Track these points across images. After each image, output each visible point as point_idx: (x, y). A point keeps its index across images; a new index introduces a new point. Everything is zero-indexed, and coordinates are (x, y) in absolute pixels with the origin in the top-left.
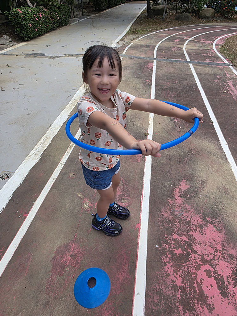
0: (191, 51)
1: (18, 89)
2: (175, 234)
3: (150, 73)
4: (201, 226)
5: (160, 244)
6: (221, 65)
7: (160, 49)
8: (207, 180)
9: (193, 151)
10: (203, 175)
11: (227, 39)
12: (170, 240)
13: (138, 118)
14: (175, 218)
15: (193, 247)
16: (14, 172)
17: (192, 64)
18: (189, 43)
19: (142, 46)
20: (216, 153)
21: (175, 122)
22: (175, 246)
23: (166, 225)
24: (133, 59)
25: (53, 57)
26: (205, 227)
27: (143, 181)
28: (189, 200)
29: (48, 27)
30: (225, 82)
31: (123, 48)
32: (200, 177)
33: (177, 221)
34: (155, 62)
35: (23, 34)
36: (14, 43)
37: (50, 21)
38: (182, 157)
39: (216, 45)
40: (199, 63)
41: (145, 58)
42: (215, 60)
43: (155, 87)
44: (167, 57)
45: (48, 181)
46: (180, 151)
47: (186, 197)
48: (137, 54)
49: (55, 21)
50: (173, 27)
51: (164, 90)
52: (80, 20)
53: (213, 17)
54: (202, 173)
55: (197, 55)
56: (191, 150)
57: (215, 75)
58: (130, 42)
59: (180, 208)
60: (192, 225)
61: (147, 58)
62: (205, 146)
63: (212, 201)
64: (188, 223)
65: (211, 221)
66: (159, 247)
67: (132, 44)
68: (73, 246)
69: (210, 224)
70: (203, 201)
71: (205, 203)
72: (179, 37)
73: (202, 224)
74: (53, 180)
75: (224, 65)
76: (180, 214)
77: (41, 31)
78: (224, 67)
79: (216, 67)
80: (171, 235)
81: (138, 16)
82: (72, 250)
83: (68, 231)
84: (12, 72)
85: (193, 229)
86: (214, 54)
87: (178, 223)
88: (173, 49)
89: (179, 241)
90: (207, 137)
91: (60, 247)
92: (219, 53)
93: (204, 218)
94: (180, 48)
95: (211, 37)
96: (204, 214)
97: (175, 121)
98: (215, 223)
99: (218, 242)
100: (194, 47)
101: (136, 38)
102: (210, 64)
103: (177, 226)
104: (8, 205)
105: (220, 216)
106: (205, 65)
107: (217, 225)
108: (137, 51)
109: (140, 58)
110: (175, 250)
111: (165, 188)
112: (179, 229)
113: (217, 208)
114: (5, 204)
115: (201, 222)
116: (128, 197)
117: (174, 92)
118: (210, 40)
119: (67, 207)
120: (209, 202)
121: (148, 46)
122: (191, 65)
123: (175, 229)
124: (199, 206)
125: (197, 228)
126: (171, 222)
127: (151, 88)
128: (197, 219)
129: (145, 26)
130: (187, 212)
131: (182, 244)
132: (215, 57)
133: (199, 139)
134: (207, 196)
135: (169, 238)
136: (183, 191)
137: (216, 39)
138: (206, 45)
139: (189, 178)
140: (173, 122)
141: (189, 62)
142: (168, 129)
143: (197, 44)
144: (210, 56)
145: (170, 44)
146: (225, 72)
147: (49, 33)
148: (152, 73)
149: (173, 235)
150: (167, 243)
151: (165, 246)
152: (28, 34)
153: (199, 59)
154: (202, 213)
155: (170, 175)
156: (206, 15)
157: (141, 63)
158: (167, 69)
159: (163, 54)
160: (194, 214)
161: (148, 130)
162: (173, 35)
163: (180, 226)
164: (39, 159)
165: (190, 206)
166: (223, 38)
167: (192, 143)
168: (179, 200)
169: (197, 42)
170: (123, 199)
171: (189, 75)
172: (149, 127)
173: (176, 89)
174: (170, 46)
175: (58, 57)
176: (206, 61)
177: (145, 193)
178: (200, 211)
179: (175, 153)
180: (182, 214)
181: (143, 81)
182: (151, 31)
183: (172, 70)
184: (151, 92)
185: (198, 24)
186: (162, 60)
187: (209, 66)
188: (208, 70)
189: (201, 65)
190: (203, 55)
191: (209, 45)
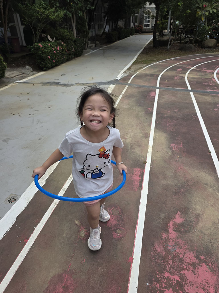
0: (192, 80)
1: (33, 115)
2: (167, 271)
3: (152, 101)
4: (194, 265)
5: (151, 282)
7: (163, 78)
8: (203, 214)
9: (190, 182)
10: (198, 209)
12: (162, 278)
13: (138, 146)
14: (168, 254)
15: (185, 288)
16: (21, 196)
17: (193, 93)
18: (191, 72)
19: (146, 75)
20: (213, 185)
21: (173, 151)
22: (166, 286)
23: (159, 261)
24: (137, 87)
25: (67, 86)
26: (198, 266)
27: (138, 211)
28: (183, 235)
29: (64, 58)
31: (129, 77)
32: (195, 210)
33: (170, 257)
34: (158, 90)
35: (42, 64)
36: (35, 73)
37: (66, 53)
38: (178, 188)
39: (217, 74)
40: (199, 91)
41: (148, 86)
42: (215, 89)
43: (156, 115)
44: (169, 86)
45: (50, 207)
46: (176, 181)
47: (180, 232)
48: (141, 83)
49: (71, 53)
50: (176, 57)
51: (165, 118)
52: (93, 51)
53: (216, 47)
54: (197, 206)
55: (198, 83)
56: (187, 181)
57: (215, 104)
58: (136, 71)
59: (174, 243)
60: (185, 263)
61: (150, 87)
62: (202, 177)
63: (206, 238)
64: (181, 260)
65: (205, 260)
66: (150, 285)
67: (138, 73)
68: (66, 277)
69: (203, 263)
70: (197, 236)
71: (199, 239)
72: (182, 67)
73: (195, 262)
74: (55, 205)
76: (173, 250)
77: (58, 62)
79: (216, 95)
80: (163, 273)
81: (145, 46)
82: (65, 281)
83: (63, 260)
84: (30, 99)
85: (186, 268)
86: (215, 82)
87: (171, 260)
88: (175, 78)
89: (171, 280)
90: (204, 168)
91: (54, 277)
93: (197, 256)
94: (182, 77)
95: (212, 67)
96: (197, 251)
97: (174, 149)
98: (209, 262)
99: (211, 284)
100: (196, 76)
101: (142, 67)
102: (211, 93)
103: (169, 263)
104: (12, 229)
105: (215, 255)
106: (205, 94)
107: (210, 265)
108: (141, 81)
109: (143, 86)
110: (166, 290)
111: (159, 220)
112: (171, 266)
113: (212, 246)
114: (9, 228)
115: (194, 260)
116: (123, 227)
117: (174, 120)
118: (212, 69)
119: (65, 235)
120: (204, 239)
121: (152, 75)
122: (191, 93)
123: (168, 266)
124: (193, 242)
125: (190, 267)
126: (164, 259)
127: (152, 116)
128: (190, 257)
129: (151, 56)
130: (181, 248)
131: (174, 283)
132: (216, 86)
133: (196, 169)
134: (201, 231)
135: (160, 276)
136: (177, 224)
137: (217, 68)
139: (184, 210)
140: (172, 150)
141: (190, 91)
142: (166, 158)
143: (199, 73)
144: (211, 84)
145: (173, 73)
147: (65, 63)
148: (154, 102)
149: (165, 273)
150: (158, 281)
151: (156, 284)
152: (47, 65)
153: (200, 88)
154: (196, 250)
155: (165, 206)
156: (208, 46)
157: (144, 92)
158: (168, 98)
159: (165, 83)
160: (188, 251)
161: (146, 158)
162: (176, 64)
163: (173, 263)
164: (44, 183)
165: (184, 242)
167: (189, 173)
168: (173, 234)
169: (199, 71)
170: (117, 229)
171: (189, 103)
172: (148, 155)
173: (176, 117)
174: (172, 75)
175: (70, 86)
176: (207, 90)
177: (139, 225)
178: (194, 248)
179: (172, 183)
180: (175, 250)
181: (145, 109)
182: (156, 61)
183: (173, 98)
184: (151, 120)
185: (200, 53)
186: (164, 89)
187: (210, 95)
188: (208, 99)
189: (202, 93)
190: (204, 84)
191: (210, 74)
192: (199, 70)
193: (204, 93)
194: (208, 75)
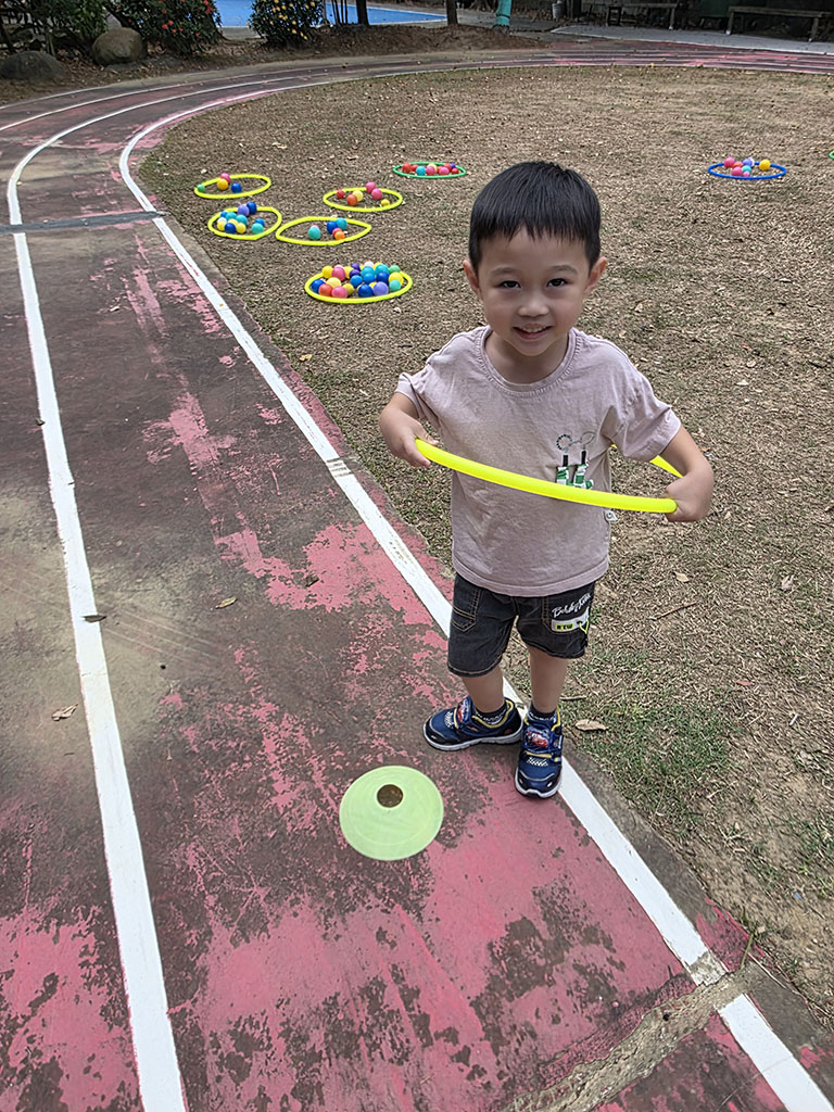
0: (37, 186)
6: (128, 221)
11: (175, 129)
17: (27, 235)
18: (36, 159)
20: (25, 525)
30: (126, 278)
39: (133, 152)
40: (51, 225)
42: (110, 207)
53: (144, 58)
55: (56, 197)
57: (98, 258)
72: (4, 143)
75: (138, 219)
78: (136, 225)
79: (109, 229)
86: (116, 184)
90: (5, 482)
92: (134, 180)
95: (118, 131)
100: (52, 170)
102: (92, 222)
106: (74, 229)
118: (117, 138)
122: (20, 239)
132: (113, 197)
137: (140, 131)
138: (98, 158)
141: (17, 229)
143: (66, 159)
144: (102, 193)
146: (137, 240)
153: (57, 211)
156: (113, 54)
166: (163, 126)
169: (70, 150)
171: (1, 274)
176: (82, 214)
185: (91, 85)
187: (87, 230)
188: (79, 245)
189: (58, 230)
190: (77, 196)
191: (107, 156)
192: (70, 147)
193: (67, 229)
194: (97, 161)
